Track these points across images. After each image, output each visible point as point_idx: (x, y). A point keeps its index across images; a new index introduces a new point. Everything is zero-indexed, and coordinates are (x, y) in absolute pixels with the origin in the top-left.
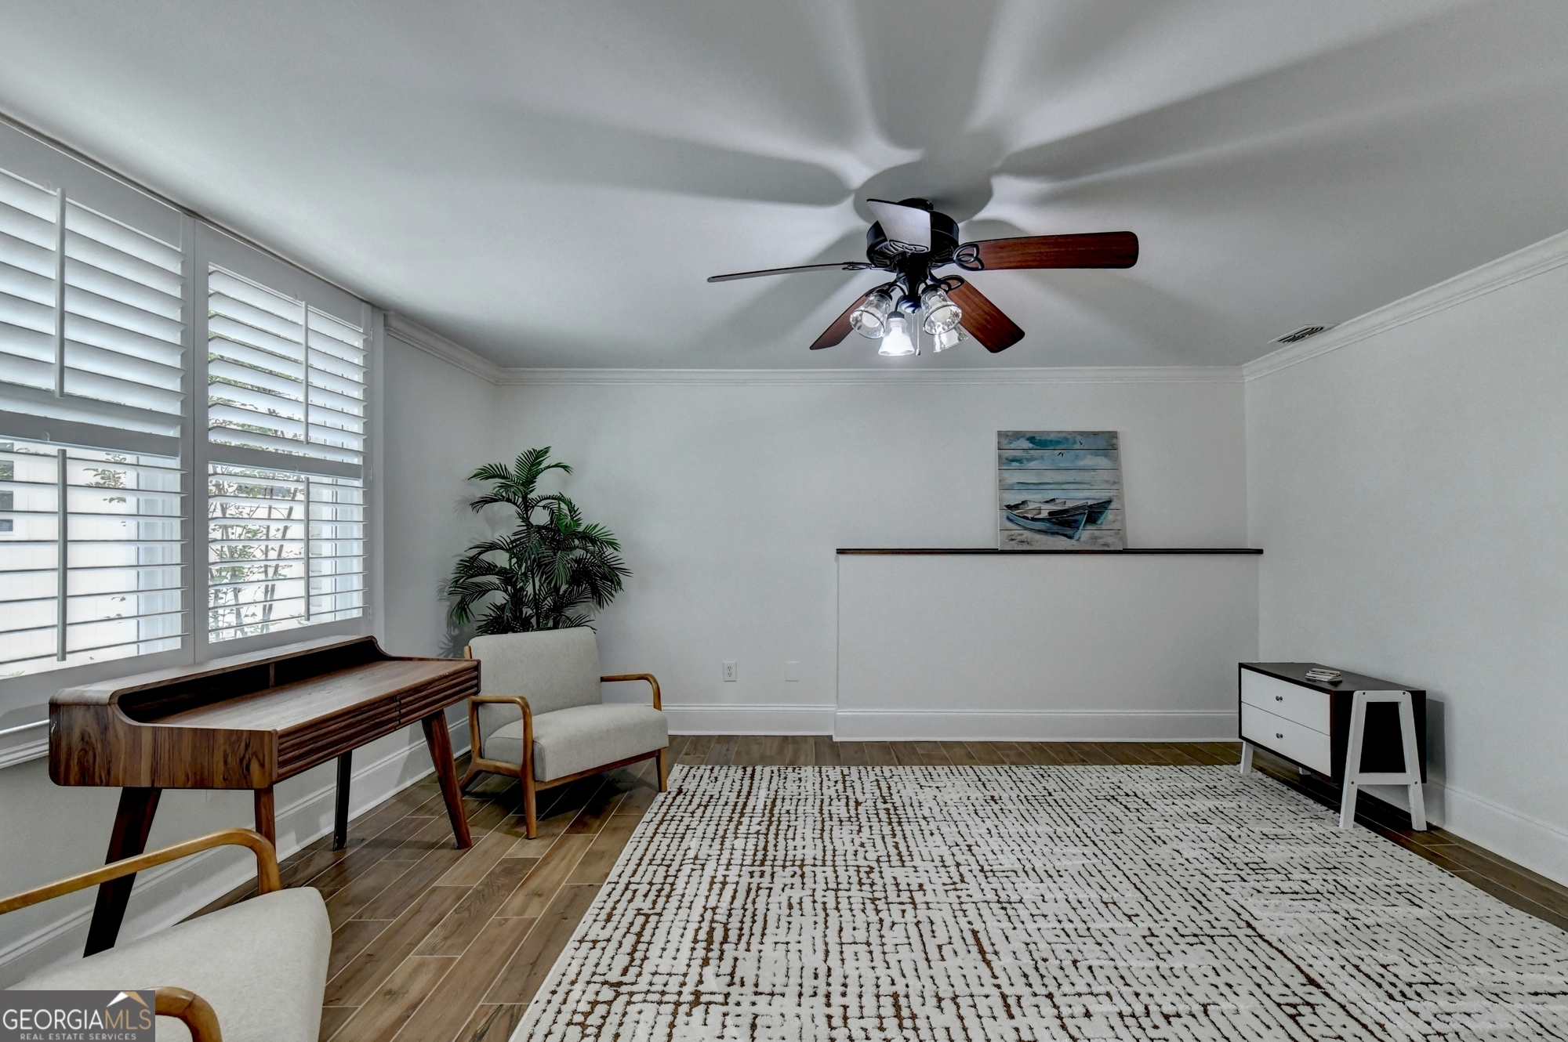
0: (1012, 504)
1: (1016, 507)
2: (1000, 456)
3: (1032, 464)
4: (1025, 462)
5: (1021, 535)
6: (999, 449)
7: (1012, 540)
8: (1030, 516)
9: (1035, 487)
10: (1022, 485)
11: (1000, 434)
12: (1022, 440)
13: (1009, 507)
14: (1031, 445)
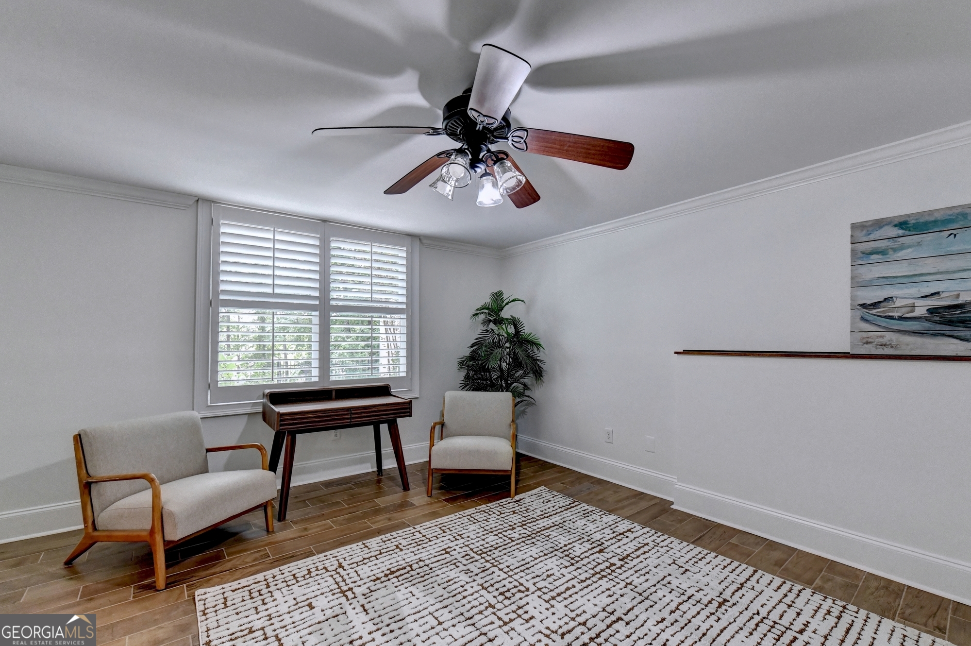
0: (869, 302)
1: (875, 305)
2: (853, 251)
3: (901, 254)
4: (891, 252)
5: (882, 337)
6: (852, 243)
7: (867, 343)
8: (895, 314)
9: (905, 280)
10: (885, 280)
11: (854, 227)
12: (886, 228)
13: (863, 306)
14: (901, 232)
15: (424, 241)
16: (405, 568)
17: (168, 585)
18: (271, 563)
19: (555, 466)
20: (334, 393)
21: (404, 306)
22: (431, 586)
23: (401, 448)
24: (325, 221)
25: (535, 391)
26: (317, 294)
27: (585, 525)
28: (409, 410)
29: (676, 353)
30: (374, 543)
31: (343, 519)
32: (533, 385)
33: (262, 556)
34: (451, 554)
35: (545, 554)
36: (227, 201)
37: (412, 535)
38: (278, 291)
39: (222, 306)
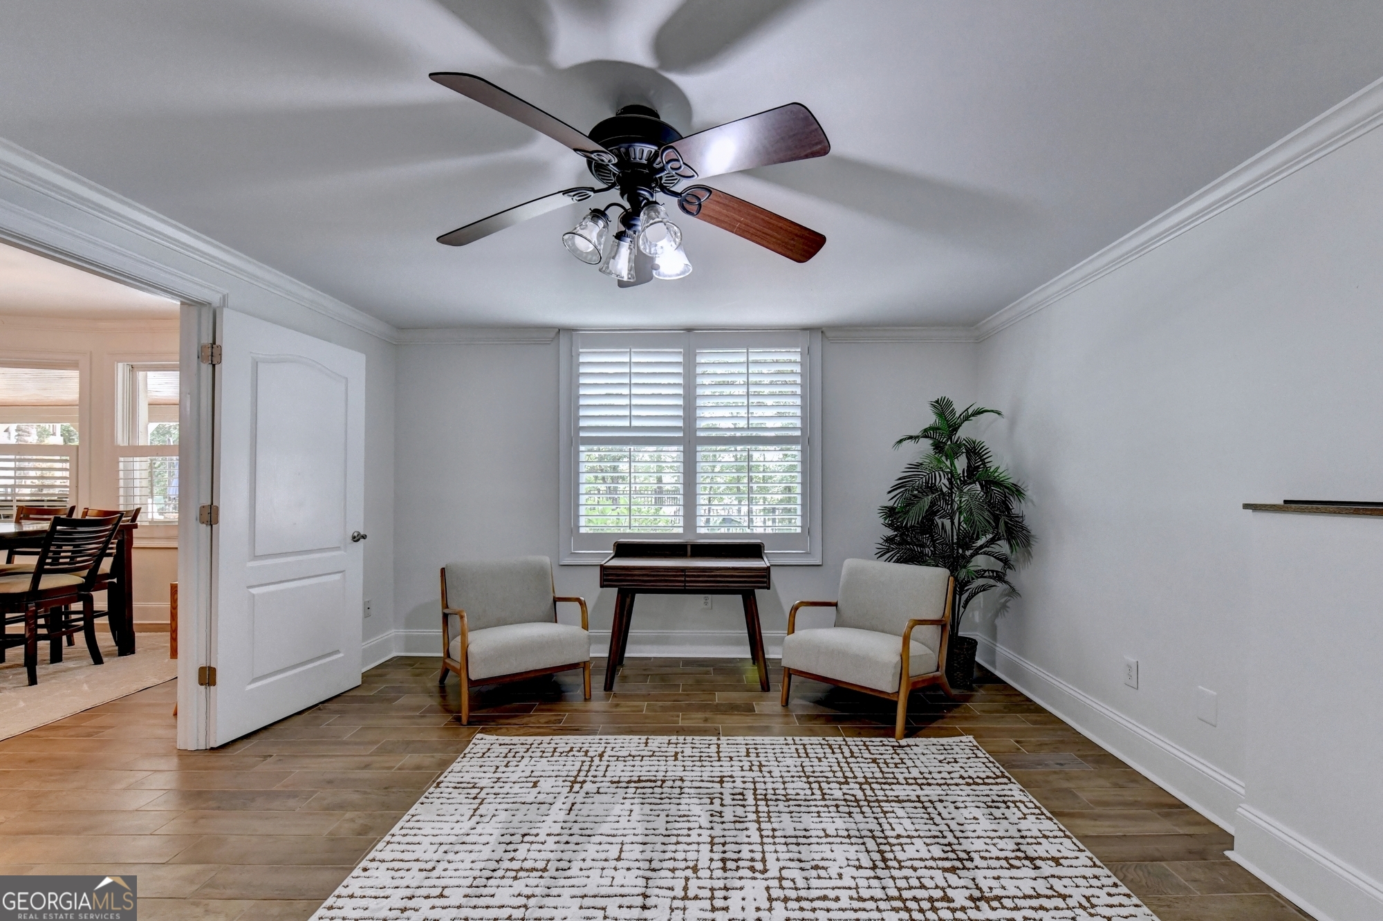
15: (828, 334)
16: (655, 781)
17: (469, 723)
18: (554, 730)
19: (1040, 710)
20: (689, 549)
21: (798, 433)
22: (657, 813)
23: (760, 633)
24: (689, 330)
25: (1020, 572)
26: (680, 423)
27: (974, 818)
28: (765, 579)
29: (1246, 506)
30: (657, 741)
31: (661, 705)
32: (1017, 560)
33: (555, 720)
34: (723, 785)
35: (849, 835)
36: (588, 327)
37: (707, 746)
38: (635, 423)
39: (583, 444)
